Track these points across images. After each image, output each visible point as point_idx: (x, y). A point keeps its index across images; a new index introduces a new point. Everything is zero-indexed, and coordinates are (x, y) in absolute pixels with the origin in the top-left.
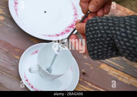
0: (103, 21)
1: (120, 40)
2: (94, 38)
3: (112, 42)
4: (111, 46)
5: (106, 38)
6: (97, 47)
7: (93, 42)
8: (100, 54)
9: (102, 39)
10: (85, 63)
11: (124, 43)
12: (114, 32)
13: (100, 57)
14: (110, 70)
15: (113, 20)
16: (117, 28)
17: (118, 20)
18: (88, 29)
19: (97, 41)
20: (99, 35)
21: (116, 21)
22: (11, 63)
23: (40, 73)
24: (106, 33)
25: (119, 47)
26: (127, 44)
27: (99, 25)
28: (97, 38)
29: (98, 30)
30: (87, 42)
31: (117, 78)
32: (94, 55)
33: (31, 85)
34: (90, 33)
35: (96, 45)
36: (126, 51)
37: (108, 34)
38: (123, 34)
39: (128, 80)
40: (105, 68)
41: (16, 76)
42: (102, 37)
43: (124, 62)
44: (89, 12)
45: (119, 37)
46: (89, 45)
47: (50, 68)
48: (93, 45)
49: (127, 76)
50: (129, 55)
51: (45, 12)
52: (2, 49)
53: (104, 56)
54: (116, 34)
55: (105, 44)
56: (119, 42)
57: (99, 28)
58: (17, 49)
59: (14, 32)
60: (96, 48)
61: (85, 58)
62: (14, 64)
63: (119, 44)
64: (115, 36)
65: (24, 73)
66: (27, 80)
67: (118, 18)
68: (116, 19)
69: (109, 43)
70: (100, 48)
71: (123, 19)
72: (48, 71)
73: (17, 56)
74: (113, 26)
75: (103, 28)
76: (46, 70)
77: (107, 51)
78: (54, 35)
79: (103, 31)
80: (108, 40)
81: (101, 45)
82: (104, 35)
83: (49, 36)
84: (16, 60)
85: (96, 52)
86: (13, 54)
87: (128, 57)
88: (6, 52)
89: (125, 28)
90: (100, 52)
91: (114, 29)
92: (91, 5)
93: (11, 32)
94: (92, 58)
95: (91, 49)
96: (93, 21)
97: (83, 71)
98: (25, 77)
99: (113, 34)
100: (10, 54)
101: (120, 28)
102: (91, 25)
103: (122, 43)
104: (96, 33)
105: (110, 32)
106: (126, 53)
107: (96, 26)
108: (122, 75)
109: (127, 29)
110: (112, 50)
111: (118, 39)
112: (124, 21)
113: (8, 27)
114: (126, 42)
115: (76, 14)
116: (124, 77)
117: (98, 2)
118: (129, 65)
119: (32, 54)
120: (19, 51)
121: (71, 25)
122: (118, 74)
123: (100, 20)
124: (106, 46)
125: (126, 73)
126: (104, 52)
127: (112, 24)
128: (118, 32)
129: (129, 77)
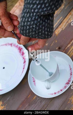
0: (24, 21)
1: (42, 10)
2: (35, 31)
3: (42, 18)
4: (45, 20)
5: (38, 21)
6: (43, 30)
7: (39, 33)
8: (48, 30)
9: (38, 25)
10: (51, 46)
11: (46, 8)
12: (35, 14)
13: (51, 31)
14: (61, 28)
15: (25, 13)
16: (32, 11)
17: (26, 9)
18: (27, 34)
19: (39, 29)
20: (34, 26)
21: (26, 10)
22: (39, 103)
23: (52, 81)
24: (34, 21)
25: (48, 13)
26: (47, 5)
27: (26, 25)
28: (36, 29)
29: (30, 26)
30: (37, 37)
31: (69, 23)
32: (48, 34)
33: (60, 91)
34: (30, 34)
35: (41, 31)
36: (52, 8)
37: (35, 18)
38: (39, 7)
39: (72, 15)
40: (59, 31)
41: (50, 101)
42: (36, 24)
43: (57, 16)
44: (13, 32)
45: (40, 10)
46: (40, 37)
47: (49, 73)
48: (40, 34)
49: (69, 16)
50: (55, 6)
51: (4, 68)
52: (26, 108)
53: (51, 27)
54: (37, 12)
55: (42, 23)
56: (44, 12)
57: (28, 25)
58: (28, 97)
59: (14, 96)
60: (43, 32)
61: (48, 45)
62: (40, 101)
63: (45, 12)
64: (38, 14)
65: (49, 94)
66: (55, 93)
67: (24, 8)
68: (25, 10)
69: (43, 20)
70: (45, 28)
71: (26, 5)
72: (51, 75)
73: (34, 97)
74: (30, 14)
75: (29, 22)
76: (50, 76)
77: (48, 23)
78: (24, 65)
79: (32, 23)
80: (40, 21)
81: (42, 27)
82: (35, 23)
83: (24, 68)
84: (37, 99)
85: (46, 33)
86: (32, 100)
87: (57, 7)
88: (29, 105)
89: (34, 4)
90: (47, 29)
91: (33, 13)
92: (8, 29)
93: (14, 98)
94: (50, 37)
95: (43, 35)
96: (22, 29)
97: (57, 48)
98: (52, 94)
99: (36, 15)
100: (31, 102)
101: (33, 8)
102: (24, 32)
103: (45, 9)
104: (32, 28)
105: (34, 16)
106: (54, 8)
107: (27, 27)
108: (67, 19)
109: (36, 3)
110: (48, 19)
111: (41, 11)
112: (28, 4)
113: (9, 100)
114: (45, 6)
115: (11, 45)
116: (69, 18)
117: (7, 23)
118: (60, 13)
119: (35, 85)
120: (30, 95)
121: (18, 50)
122: (66, 22)
123: (23, 23)
124: (44, 23)
125: (66, 16)
126: (48, 27)
127: (28, 14)
128: (36, 11)
129: (70, 14)
